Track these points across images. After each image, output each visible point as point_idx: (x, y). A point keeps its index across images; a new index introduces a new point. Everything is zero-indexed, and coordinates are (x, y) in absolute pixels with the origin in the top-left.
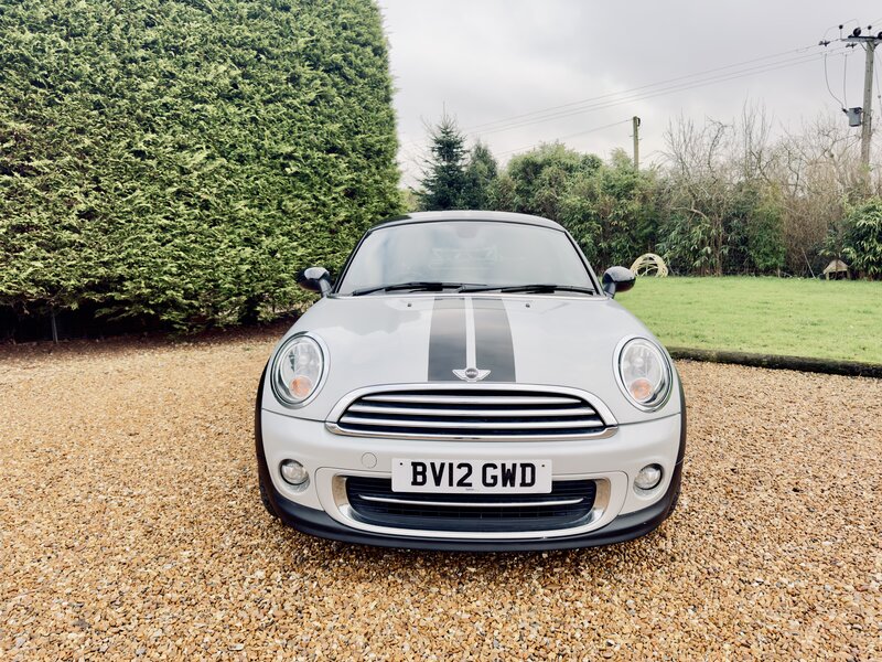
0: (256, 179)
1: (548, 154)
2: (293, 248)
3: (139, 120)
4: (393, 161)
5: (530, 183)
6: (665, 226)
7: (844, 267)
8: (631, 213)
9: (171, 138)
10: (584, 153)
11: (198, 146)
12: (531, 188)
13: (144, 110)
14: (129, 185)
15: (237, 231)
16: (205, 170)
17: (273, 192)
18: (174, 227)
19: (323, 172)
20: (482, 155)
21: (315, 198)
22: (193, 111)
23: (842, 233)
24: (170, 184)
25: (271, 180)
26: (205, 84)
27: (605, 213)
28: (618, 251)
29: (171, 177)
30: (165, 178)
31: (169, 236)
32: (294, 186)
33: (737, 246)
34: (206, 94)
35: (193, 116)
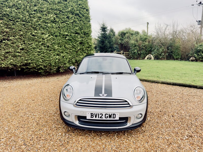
0: (59, 40)
1: (127, 31)
2: (68, 56)
3: (33, 28)
4: (91, 35)
5: (123, 37)
6: (154, 48)
7: (194, 59)
8: (146, 45)
9: (40, 32)
10: (135, 31)
11: (46, 33)
12: (123, 39)
13: (34, 25)
14: (31, 42)
15: (55, 52)
16: (48, 39)
17: (63, 43)
18: (41, 52)
19: (75, 39)
20: (112, 31)
21: (73, 44)
22: (45, 25)
23: (194, 51)
24: (40, 42)
25: (63, 40)
26: (48, 19)
27: (140, 45)
28: (143, 54)
29: (40, 40)
30: (39, 41)
31: (40, 54)
32: (68, 42)
33: (170, 53)
34: (48, 21)
35: (45, 26)
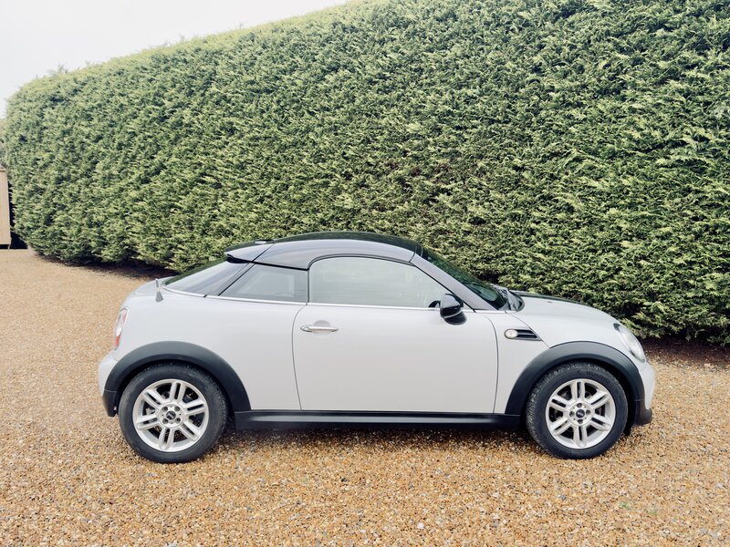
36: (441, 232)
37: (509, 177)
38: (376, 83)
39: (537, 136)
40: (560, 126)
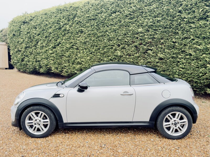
36: (149, 62)
37: (171, 45)
38: (128, 16)
39: (180, 32)
40: (187, 29)
